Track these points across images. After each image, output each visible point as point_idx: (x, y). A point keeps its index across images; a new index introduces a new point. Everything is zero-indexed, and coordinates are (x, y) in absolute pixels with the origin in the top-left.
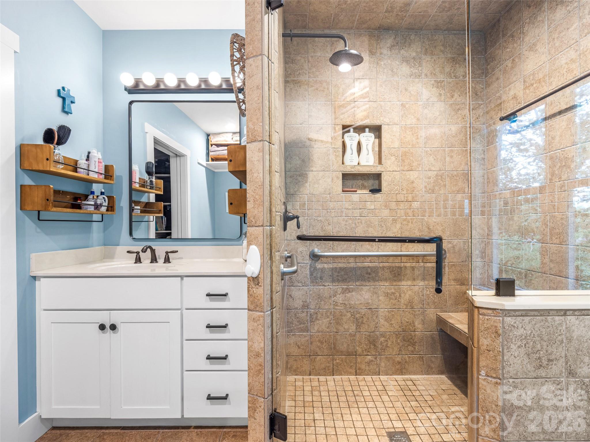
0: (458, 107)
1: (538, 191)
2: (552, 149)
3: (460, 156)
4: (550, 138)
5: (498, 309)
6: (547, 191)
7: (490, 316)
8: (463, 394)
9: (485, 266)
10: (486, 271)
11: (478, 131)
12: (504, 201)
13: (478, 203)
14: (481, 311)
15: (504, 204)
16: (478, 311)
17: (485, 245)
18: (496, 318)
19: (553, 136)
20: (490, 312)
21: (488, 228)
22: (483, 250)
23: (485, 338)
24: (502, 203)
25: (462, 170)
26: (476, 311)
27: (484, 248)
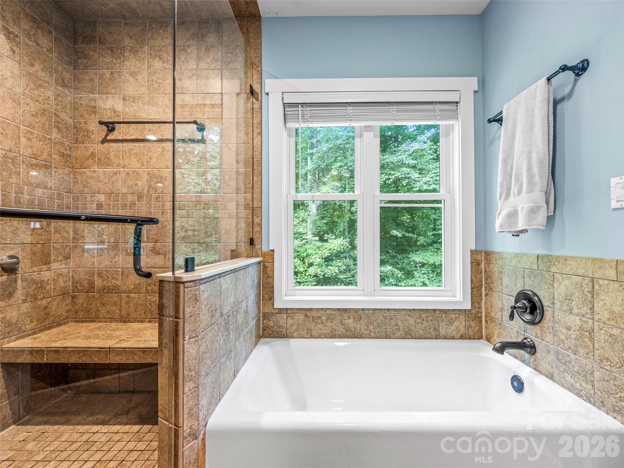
0: (40, 83)
1: (136, 199)
2: (150, 167)
3: (41, 143)
4: (148, 157)
5: (196, 280)
6: (145, 200)
7: (192, 287)
8: (55, 425)
9: (70, 272)
10: (71, 278)
11: (64, 123)
12: (97, 204)
13: (62, 203)
14: (186, 285)
15: (97, 207)
16: (184, 285)
17: (70, 249)
18: (195, 288)
19: (150, 157)
20: (192, 284)
21: (74, 232)
22: (67, 256)
23: (189, 307)
24: (95, 206)
25: (43, 159)
26: (182, 286)
27: (69, 252)
